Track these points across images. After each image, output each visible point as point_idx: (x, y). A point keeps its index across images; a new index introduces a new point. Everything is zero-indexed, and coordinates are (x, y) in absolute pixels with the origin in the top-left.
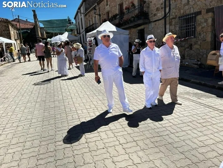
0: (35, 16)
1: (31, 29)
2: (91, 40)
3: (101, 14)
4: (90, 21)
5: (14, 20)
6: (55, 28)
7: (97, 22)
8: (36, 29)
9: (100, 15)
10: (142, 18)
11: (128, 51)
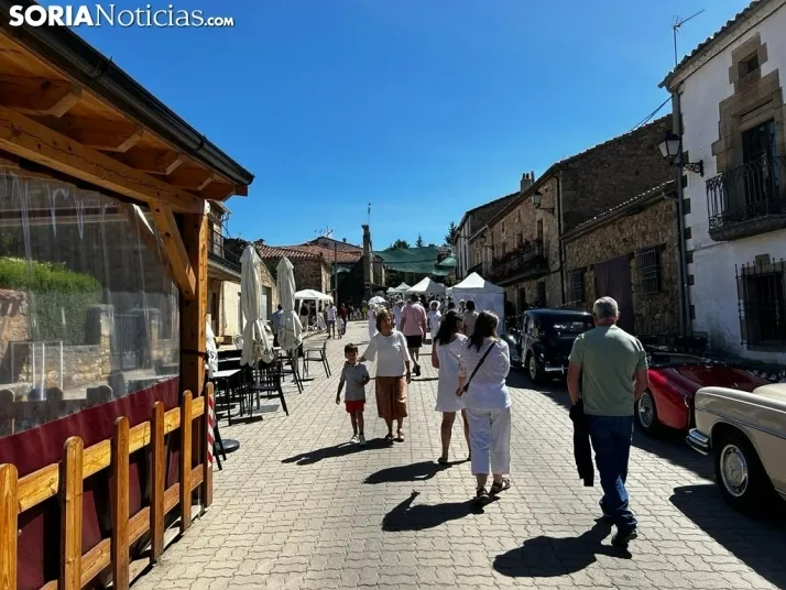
0: (367, 238)
1: (353, 263)
9: (493, 248)
10: (538, 266)
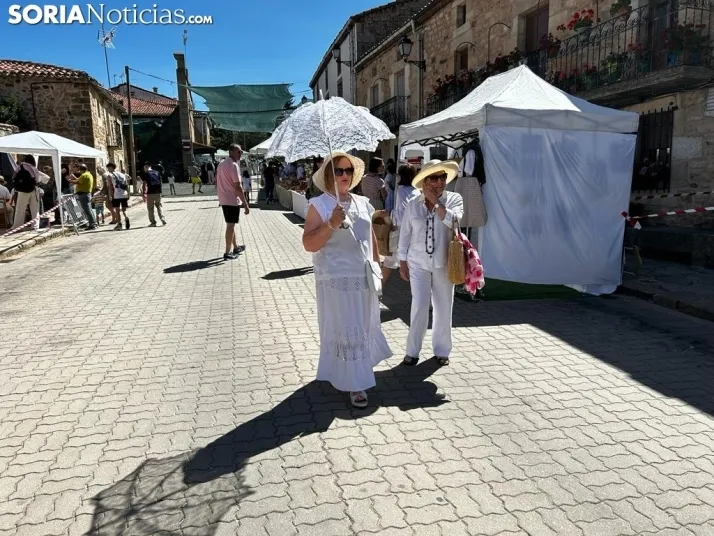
0: (182, 74)
1: (166, 117)
2: (415, 156)
3: (428, 61)
4: (375, 88)
5: (116, 90)
6: (242, 116)
7: (407, 92)
8: (182, 117)
9: (422, 65)
11: (624, 214)
